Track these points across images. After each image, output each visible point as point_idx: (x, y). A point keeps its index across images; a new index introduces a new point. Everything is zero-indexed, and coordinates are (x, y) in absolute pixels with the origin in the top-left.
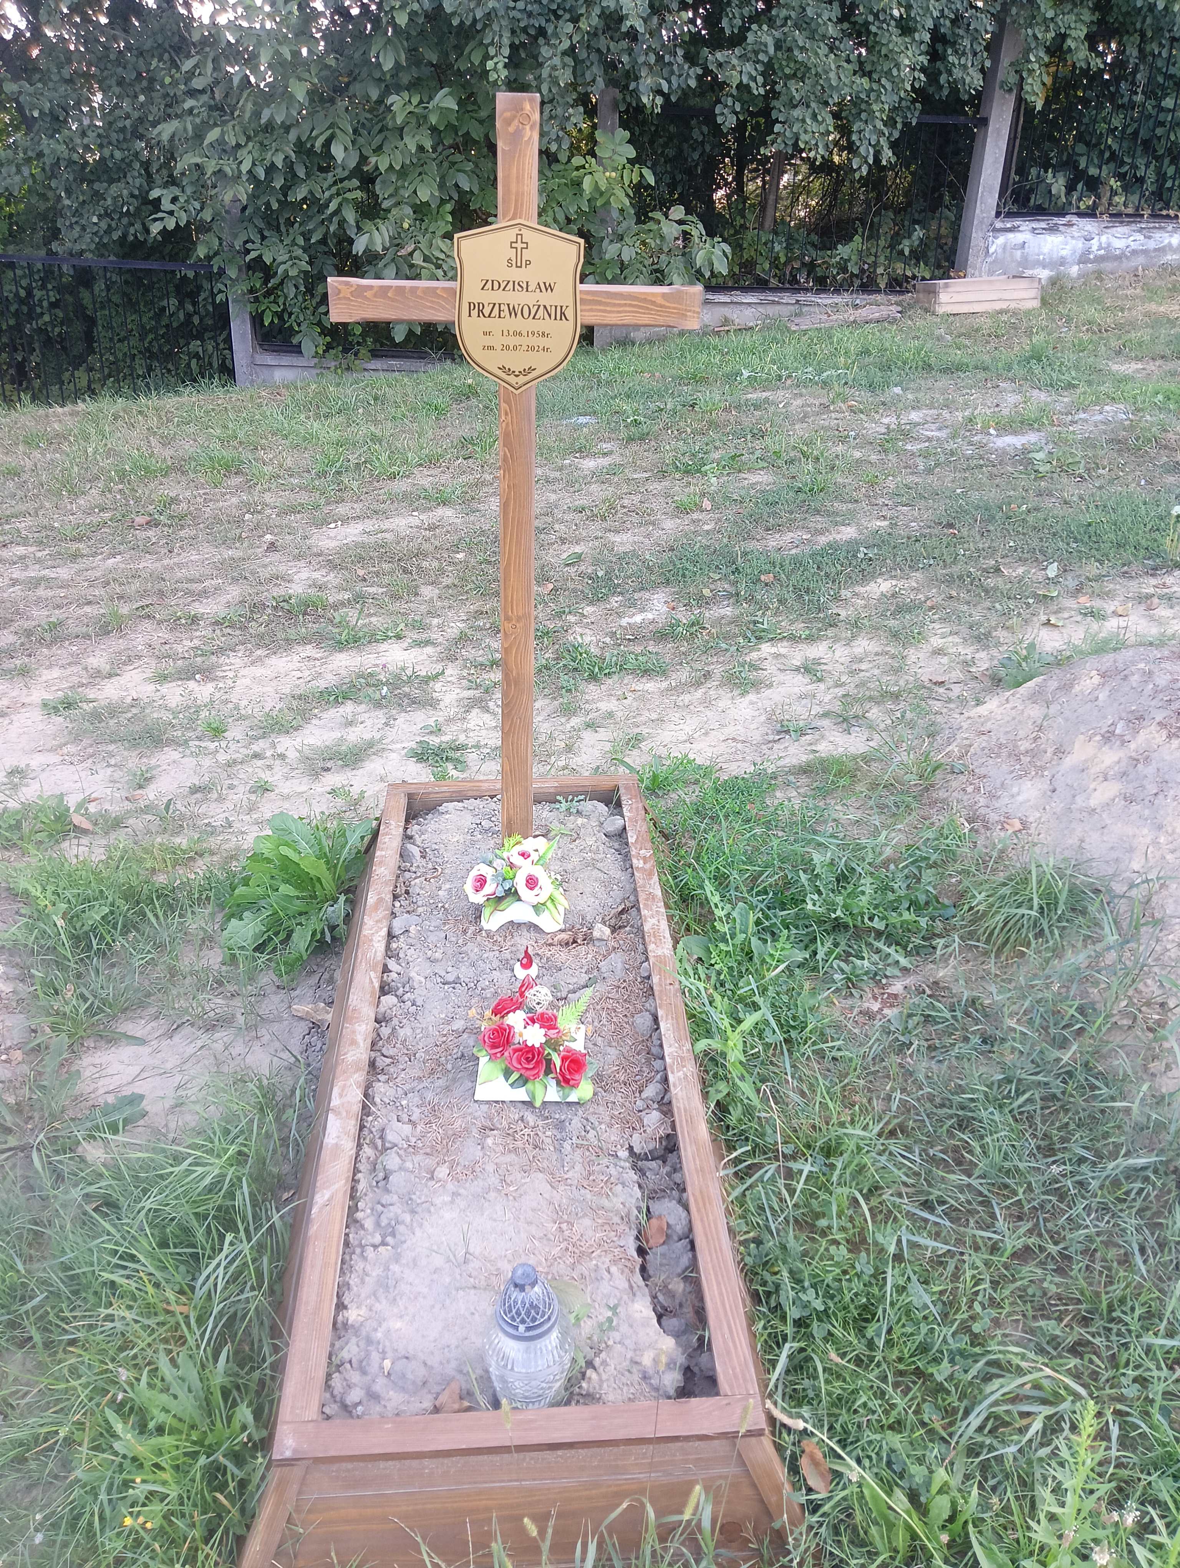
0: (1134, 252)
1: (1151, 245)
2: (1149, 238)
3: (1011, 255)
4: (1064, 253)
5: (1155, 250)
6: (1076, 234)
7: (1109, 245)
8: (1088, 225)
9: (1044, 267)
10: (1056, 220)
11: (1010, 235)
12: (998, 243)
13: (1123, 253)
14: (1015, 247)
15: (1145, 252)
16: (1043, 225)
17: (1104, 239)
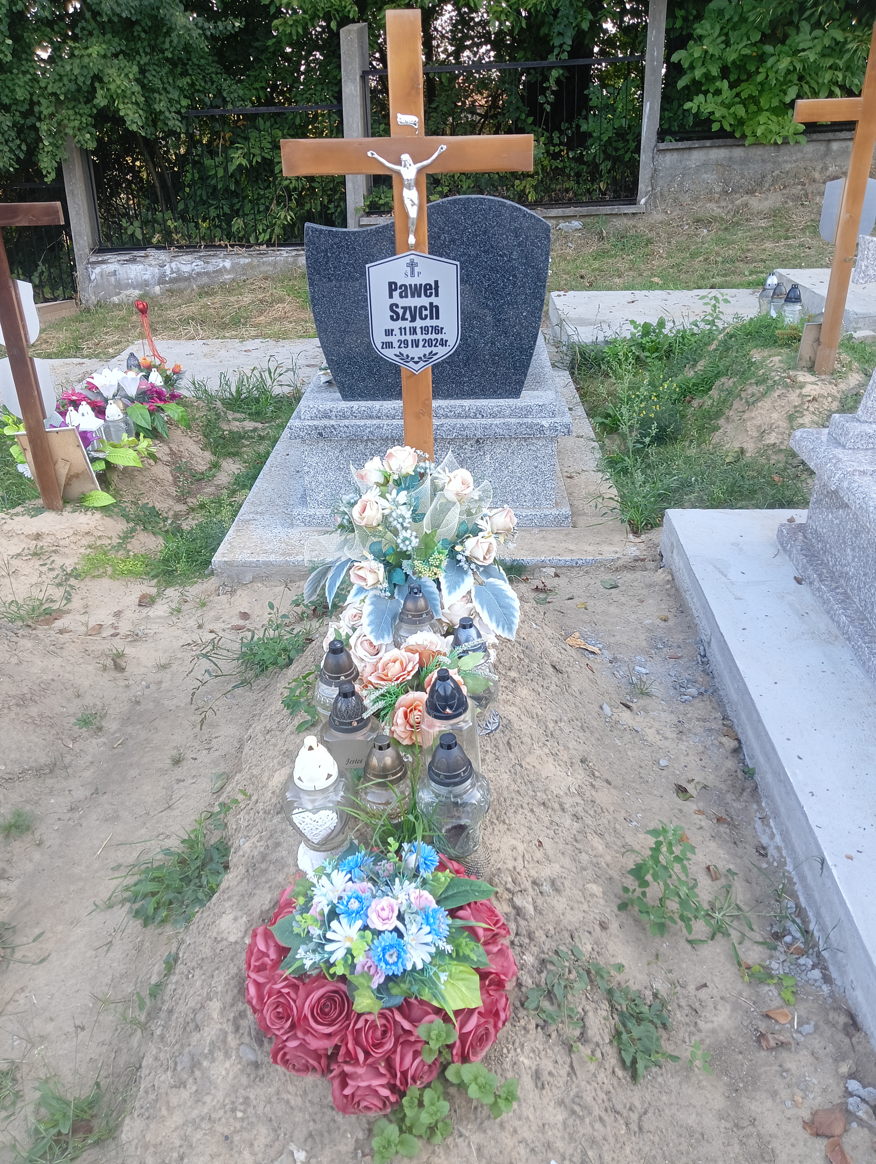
0: (198, 274)
1: (210, 268)
2: (208, 263)
3: (108, 280)
4: (146, 277)
5: (214, 272)
6: (153, 263)
7: (179, 269)
8: (163, 256)
9: (134, 288)
10: (136, 253)
11: (104, 266)
12: (96, 272)
13: (191, 275)
14: (110, 274)
15: (207, 273)
16: (127, 257)
17: (173, 265)
